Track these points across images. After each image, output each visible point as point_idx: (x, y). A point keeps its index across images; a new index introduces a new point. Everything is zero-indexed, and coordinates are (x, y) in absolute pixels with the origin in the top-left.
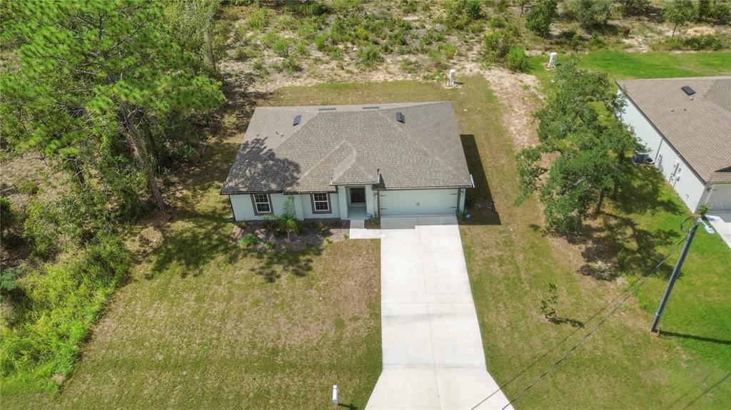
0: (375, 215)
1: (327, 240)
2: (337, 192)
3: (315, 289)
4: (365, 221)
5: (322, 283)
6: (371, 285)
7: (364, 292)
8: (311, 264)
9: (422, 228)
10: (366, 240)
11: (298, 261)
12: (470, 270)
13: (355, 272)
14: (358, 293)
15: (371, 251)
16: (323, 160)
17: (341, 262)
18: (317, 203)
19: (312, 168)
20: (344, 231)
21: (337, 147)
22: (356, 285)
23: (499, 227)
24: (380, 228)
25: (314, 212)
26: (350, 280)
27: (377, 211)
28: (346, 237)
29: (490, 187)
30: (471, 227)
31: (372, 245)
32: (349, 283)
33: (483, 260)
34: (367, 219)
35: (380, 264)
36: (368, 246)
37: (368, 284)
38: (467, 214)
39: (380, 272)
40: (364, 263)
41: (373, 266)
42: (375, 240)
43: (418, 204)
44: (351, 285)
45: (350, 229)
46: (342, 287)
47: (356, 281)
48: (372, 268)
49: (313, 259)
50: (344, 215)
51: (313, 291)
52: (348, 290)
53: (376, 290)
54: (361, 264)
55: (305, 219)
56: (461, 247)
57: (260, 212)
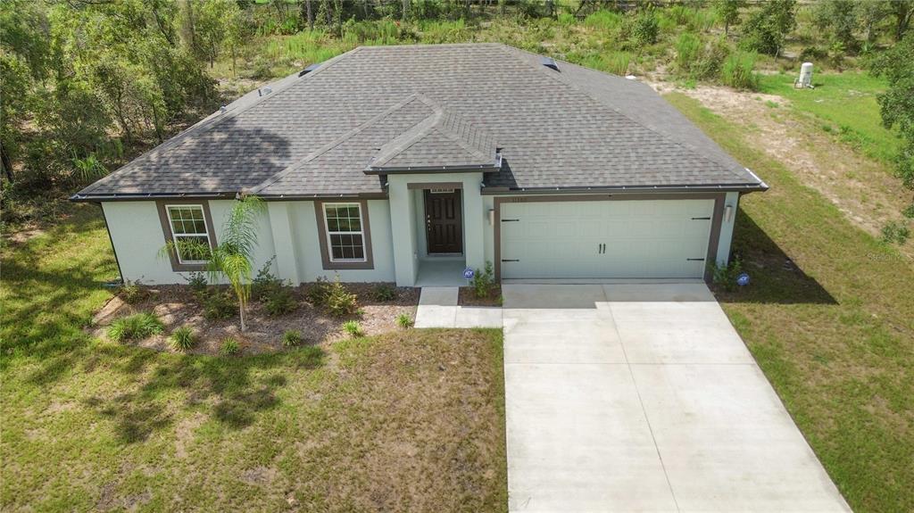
0: (489, 272)
1: (350, 328)
2: (384, 196)
3: (281, 466)
4: (461, 290)
5: (310, 445)
6: (471, 458)
7: (448, 480)
8: (278, 392)
9: (617, 308)
10: (461, 331)
11: (242, 381)
12: (803, 419)
13: (422, 414)
14: (423, 485)
15: (474, 360)
16: (357, 130)
17: (381, 385)
18: (335, 239)
19: (327, 146)
20: (401, 311)
21: (398, 106)
22: (419, 456)
23: (833, 308)
24: (500, 305)
25: (327, 265)
26: (402, 440)
27: (492, 259)
28: (407, 324)
29: (769, 234)
30: (757, 306)
31: (479, 343)
32: (397, 448)
33: (831, 389)
34: (467, 284)
35: (503, 394)
36: (468, 346)
37: (461, 455)
38: (739, 275)
39: (503, 415)
40: (452, 390)
41: (480, 399)
42: (488, 331)
43: (602, 248)
44: (405, 455)
45: (420, 308)
46: (372, 460)
47: (421, 444)
48: (477, 405)
49: (290, 376)
50: (405, 274)
51: (272, 473)
52: (392, 474)
53: (489, 474)
54: (443, 392)
55: (303, 284)
56: (747, 353)
57: (188, 262)
